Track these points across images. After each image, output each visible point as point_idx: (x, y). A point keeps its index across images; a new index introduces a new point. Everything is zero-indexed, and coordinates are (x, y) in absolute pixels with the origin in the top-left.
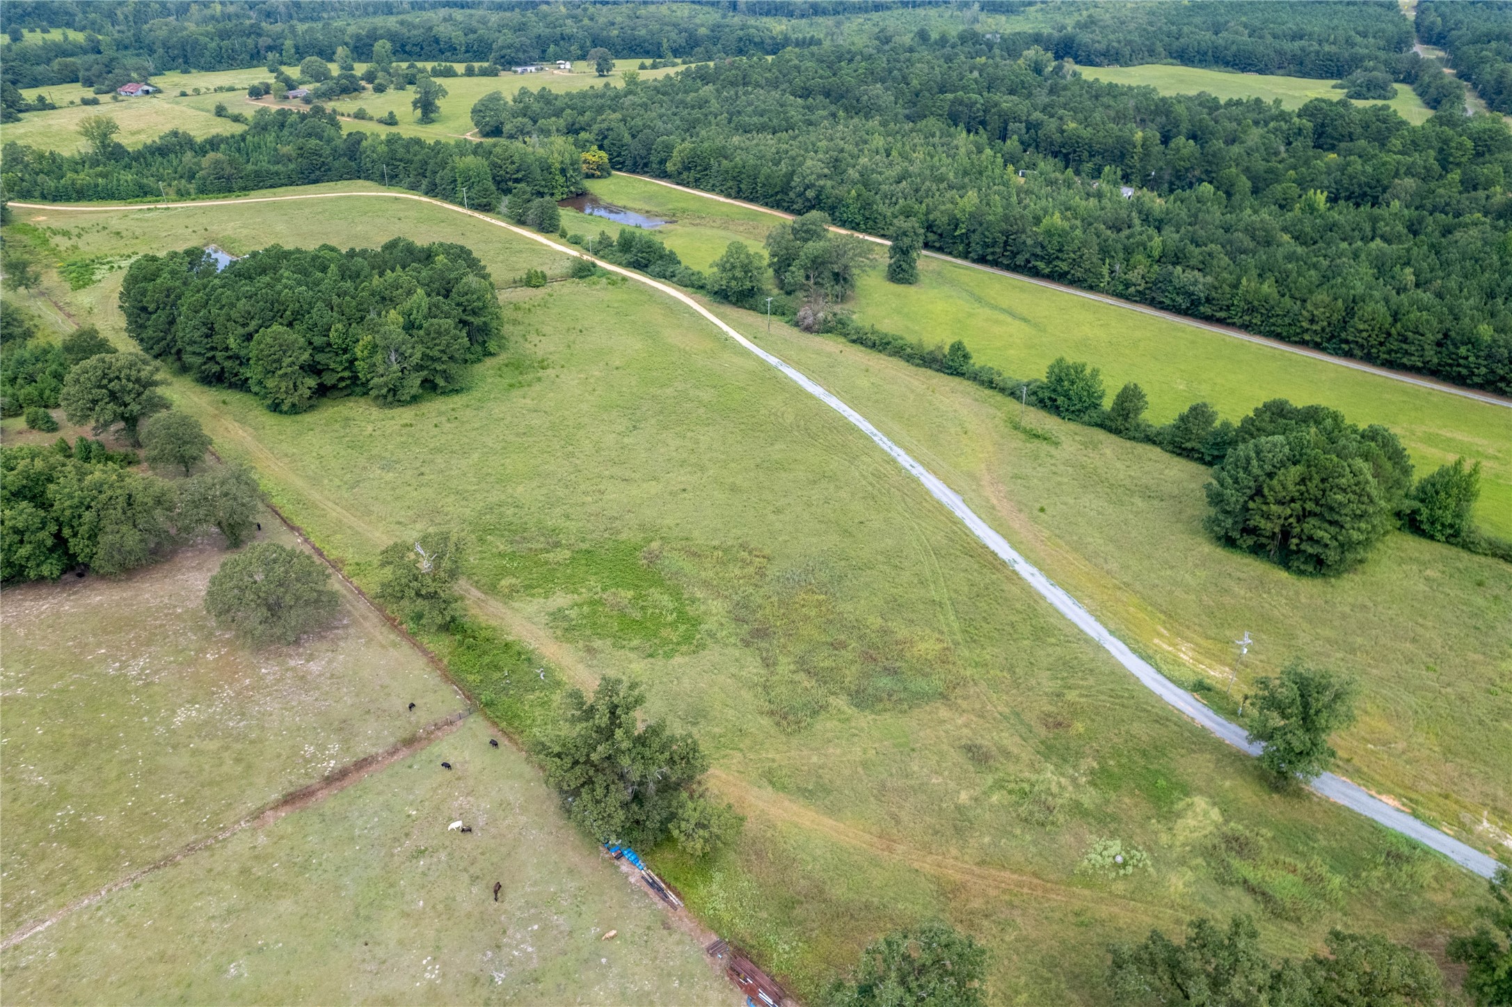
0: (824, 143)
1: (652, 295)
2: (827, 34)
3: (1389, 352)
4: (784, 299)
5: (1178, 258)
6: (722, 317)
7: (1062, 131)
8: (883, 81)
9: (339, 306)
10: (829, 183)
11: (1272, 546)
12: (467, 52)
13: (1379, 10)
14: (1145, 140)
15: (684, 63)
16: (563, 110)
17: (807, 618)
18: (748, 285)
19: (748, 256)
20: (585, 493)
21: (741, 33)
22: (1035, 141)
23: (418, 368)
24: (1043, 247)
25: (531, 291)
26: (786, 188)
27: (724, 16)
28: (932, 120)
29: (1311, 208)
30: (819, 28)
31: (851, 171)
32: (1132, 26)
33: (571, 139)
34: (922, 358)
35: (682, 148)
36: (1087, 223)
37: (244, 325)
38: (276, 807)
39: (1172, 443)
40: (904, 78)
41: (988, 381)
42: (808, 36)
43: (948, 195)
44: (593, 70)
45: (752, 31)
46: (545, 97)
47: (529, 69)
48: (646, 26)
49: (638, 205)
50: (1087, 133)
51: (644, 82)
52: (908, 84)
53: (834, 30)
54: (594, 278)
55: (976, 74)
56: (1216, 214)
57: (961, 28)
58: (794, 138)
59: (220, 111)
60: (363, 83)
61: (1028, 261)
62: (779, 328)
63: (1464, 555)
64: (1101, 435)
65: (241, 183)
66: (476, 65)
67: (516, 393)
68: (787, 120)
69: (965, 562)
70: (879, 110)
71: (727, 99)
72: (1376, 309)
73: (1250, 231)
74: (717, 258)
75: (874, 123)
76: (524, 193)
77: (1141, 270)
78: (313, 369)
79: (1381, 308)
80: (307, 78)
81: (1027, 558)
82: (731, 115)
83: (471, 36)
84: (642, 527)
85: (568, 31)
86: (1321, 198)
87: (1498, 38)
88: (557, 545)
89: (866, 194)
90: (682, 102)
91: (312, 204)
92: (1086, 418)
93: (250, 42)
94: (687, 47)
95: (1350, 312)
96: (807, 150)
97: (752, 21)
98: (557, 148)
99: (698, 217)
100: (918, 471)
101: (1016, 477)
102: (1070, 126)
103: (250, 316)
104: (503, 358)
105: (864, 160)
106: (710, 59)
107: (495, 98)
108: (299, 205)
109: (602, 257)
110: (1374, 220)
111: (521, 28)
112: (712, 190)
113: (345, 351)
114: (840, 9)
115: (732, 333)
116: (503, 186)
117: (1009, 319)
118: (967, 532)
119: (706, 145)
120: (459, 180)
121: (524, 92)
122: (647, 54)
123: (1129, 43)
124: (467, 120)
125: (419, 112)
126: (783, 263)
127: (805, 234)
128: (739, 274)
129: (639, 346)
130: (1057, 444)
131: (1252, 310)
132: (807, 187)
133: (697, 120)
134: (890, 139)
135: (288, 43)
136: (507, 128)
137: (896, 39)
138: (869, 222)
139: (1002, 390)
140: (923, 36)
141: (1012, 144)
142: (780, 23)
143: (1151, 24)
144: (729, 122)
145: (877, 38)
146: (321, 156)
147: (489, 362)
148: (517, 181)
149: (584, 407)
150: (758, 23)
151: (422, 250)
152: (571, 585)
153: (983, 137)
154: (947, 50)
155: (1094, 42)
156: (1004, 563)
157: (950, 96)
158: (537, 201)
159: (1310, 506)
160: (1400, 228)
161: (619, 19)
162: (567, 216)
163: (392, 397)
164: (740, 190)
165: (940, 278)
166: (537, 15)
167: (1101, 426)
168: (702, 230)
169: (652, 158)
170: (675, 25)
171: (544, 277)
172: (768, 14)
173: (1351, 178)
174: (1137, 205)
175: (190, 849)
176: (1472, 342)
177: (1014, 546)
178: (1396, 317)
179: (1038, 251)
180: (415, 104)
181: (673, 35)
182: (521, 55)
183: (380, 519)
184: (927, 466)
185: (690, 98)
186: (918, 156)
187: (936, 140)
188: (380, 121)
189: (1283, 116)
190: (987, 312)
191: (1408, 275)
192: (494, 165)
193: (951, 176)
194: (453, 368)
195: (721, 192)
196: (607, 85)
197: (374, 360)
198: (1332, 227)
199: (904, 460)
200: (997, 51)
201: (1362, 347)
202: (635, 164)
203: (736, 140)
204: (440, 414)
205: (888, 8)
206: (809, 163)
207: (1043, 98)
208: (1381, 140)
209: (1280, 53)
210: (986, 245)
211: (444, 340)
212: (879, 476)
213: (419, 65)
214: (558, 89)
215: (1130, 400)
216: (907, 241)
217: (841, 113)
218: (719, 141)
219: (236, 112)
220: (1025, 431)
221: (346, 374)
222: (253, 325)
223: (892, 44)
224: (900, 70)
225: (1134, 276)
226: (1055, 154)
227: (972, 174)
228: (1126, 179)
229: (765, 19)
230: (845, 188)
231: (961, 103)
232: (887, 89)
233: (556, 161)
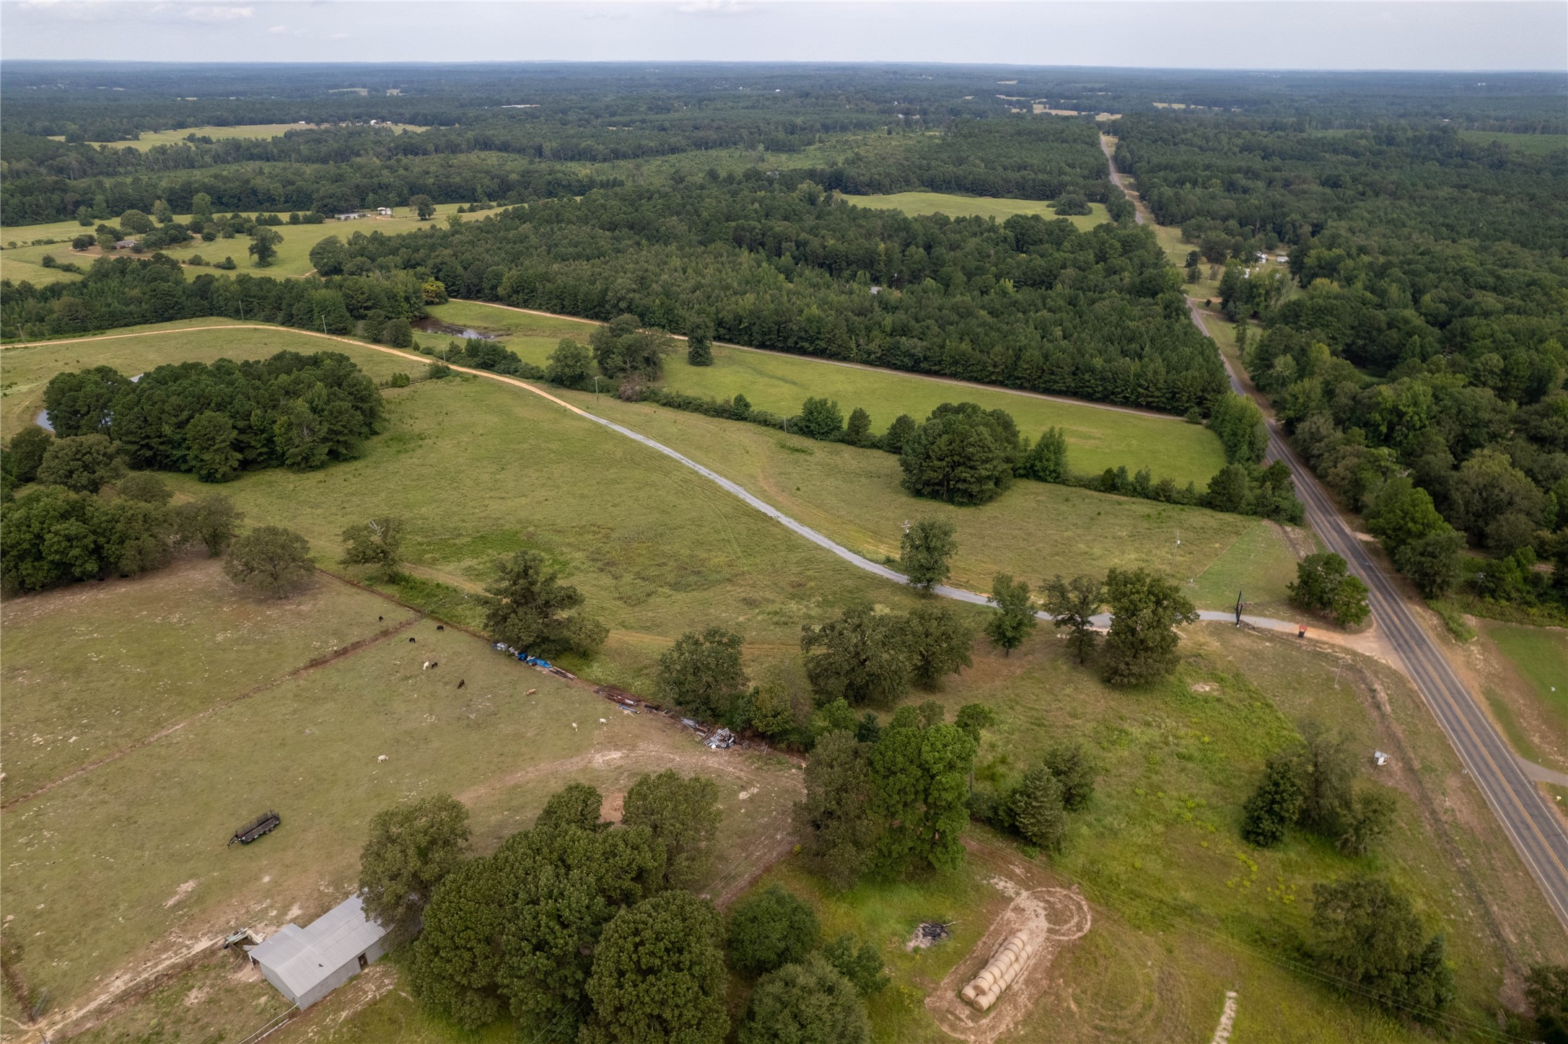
0: (631, 266)
1: (501, 387)
2: (628, 176)
3: (1045, 382)
4: (606, 380)
5: (905, 331)
6: (560, 397)
7: (824, 247)
8: (678, 214)
9: (255, 397)
10: (637, 296)
11: (943, 490)
12: (286, 202)
13: (1085, 147)
14: (887, 249)
15: (499, 205)
16: (398, 249)
17: (640, 555)
18: (578, 371)
19: (576, 348)
20: (474, 508)
21: (550, 178)
22: (804, 256)
23: (325, 440)
24: (806, 332)
25: (397, 390)
26: (602, 302)
27: (531, 162)
28: (719, 244)
29: (1004, 293)
30: (621, 170)
31: (654, 286)
32: (891, 161)
33: (411, 272)
34: (716, 410)
35: (510, 275)
36: (839, 312)
37: (176, 416)
38: (306, 668)
39: (889, 445)
40: (696, 211)
41: (765, 422)
42: (611, 178)
43: (733, 299)
44: (415, 215)
45: (560, 175)
46: (377, 238)
47: (352, 216)
48: (460, 174)
49: (476, 323)
50: (842, 247)
51: (467, 223)
52: (699, 216)
53: (635, 172)
54: (450, 378)
55: (756, 205)
56: (936, 300)
57: (749, 166)
58: (606, 263)
59: (48, 262)
60: (189, 232)
61: (796, 343)
62: (606, 401)
63: (1063, 488)
64: (843, 447)
65: (95, 323)
66: (301, 214)
67: (402, 456)
68: (598, 249)
69: (744, 519)
70: (676, 237)
71: (544, 235)
72: (1033, 354)
73: (955, 308)
74: (552, 352)
75: (673, 247)
76: (379, 316)
77: (877, 342)
78: (238, 446)
79: (1037, 353)
80: (129, 230)
81: (787, 515)
82: (550, 247)
83: (290, 188)
84: (519, 522)
85: (384, 180)
86: (1009, 285)
87: (1166, 168)
88: (459, 535)
89: (668, 302)
90: (505, 238)
91: (176, 337)
92: (832, 437)
93: (56, 197)
94: (500, 191)
95: (1018, 357)
96: (617, 272)
97: (558, 166)
98: (402, 280)
99: (530, 330)
100: (714, 476)
101: (781, 474)
102: (831, 242)
103: (181, 409)
104: (386, 435)
105: (665, 277)
106: (523, 201)
107: (330, 243)
108: (164, 338)
109: (454, 363)
110: (1044, 299)
111: (338, 179)
112: (540, 308)
113: (263, 431)
114: (639, 152)
115: (569, 406)
116: (355, 312)
117: (782, 383)
118: (747, 505)
119: (531, 271)
120: (316, 310)
121: (357, 236)
122: (462, 199)
123: (888, 175)
124: (307, 262)
125: (256, 257)
126: (604, 353)
127: (618, 332)
128: (570, 362)
129: (496, 420)
130: (811, 454)
131: (956, 363)
132: (620, 300)
133: (521, 252)
134: (685, 260)
135: (99, 198)
136: (348, 266)
137: (689, 178)
138: (674, 325)
139: (774, 426)
140: (713, 175)
141: (786, 259)
142: (585, 168)
143: (907, 159)
144: (549, 253)
145: (673, 179)
146: (174, 296)
147: (375, 439)
148: (367, 308)
149: (461, 460)
150: (563, 168)
151: (310, 357)
152: (474, 554)
153: (763, 254)
154: (734, 186)
155: (859, 175)
156: (771, 518)
157: (733, 224)
158: (390, 323)
159: (956, 458)
160: (1062, 303)
161: (433, 169)
162: (417, 335)
163: (305, 464)
164: (563, 307)
165: (731, 361)
166: (351, 166)
167: (842, 441)
168: (535, 339)
169: (484, 285)
170: (487, 172)
171: (408, 378)
172: (572, 159)
173: (1033, 270)
174: (879, 298)
175: (258, 690)
176: (1092, 370)
177: (778, 509)
178: (1046, 357)
179: (802, 334)
180: (252, 250)
181: (487, 181)
182: (343, 204)
183: (321, 534)
184: (721, 474)
185: (511, 234)
186: (710, 271)
187: (724, 259)
188: (218, 266)
189: (993, 229)
190: (766, 380)
191: (1058, 332)
192: (346, 296)
193: (735, 285)
194: (352, 440)
195: (547, 310)
196: (433, 227)
197: (290, 434)
198: (1015, 303)
199: (703, 471)
200: (776, 185)
201: (1029, 381)
202: (469, 291)
203: (556, 267)
204: (346, 473)
205: (684, 151)
206: (620, 281)
207: (810, 221)
208: (1058, 244)
209: (1006, 181)
210: (764, 334)
211: (345, 417)
212: (685, 481)
213: (244, 215)
214: (388, 232)
215: (859, 419)
216: (700, 332)
217: (644, 242)
218: (541, 269)
219: (66, 262)
220: (789, 448)
221: (265, 450)
222: (185, 414)
223: (685, 184)
224: (692, 204)
225: (872, 346)
226: (821, 265)
227: (752, 282)
228: (876, 280)
229: (570, 164)
230: (651, 298)
231: (743, 229)
232: (681, 221)
233: (400, 290)
